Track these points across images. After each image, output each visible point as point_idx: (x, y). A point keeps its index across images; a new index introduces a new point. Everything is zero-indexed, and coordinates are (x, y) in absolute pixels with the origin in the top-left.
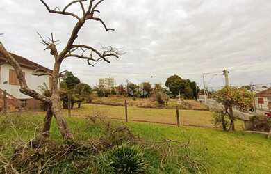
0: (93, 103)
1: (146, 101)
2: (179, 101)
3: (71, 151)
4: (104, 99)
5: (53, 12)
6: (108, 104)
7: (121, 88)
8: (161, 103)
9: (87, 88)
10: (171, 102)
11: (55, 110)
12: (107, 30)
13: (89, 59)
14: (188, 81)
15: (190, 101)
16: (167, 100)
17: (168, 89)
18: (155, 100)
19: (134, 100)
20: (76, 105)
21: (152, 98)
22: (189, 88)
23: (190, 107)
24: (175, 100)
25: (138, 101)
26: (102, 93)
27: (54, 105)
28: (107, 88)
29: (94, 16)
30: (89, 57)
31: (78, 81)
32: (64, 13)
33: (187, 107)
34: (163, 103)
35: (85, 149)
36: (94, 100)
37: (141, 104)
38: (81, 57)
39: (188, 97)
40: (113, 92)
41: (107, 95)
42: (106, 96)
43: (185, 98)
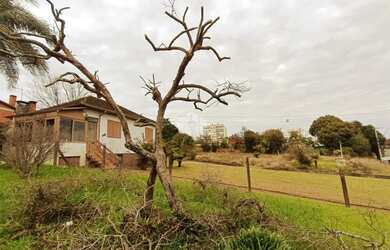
0: (197, 161)
1: (277, 159)
2: (341, 161)
3: (182, 228)
4: (211, 155)
5: (159, 49)
6: (218, 163)
7: (234, 138)
8: (304, 163)
9: (189, 140)
10: (325, 161)
11: (161, 170)
12: (220, 60)
13: (196, 101)
14: (357, 124)
15: (364, 161)
16: (316, 158)
17: (315, 139)
18: (292, 158)
19: (256, 156)
20: (176, 163)
21: (286, 155)
22: (360, 138)
23: (367, 172)
24: (331, 158)
25: (264, 159)
26: (208, 147)
27: (159, 163)
28: (215, 139)
29: (203, 45)
30: (197, 98)
31: (177, 131)
32: (170, 48)
33: (359, 172)
34: (308, 162)
35: (200, 227)
36: (197, 157)
37: (269, 164)
38: (188, 100)
39: (360, 153)
40: (224, 146)
41: (214, 148)
42: (214, 151)
43: (353, 156)
